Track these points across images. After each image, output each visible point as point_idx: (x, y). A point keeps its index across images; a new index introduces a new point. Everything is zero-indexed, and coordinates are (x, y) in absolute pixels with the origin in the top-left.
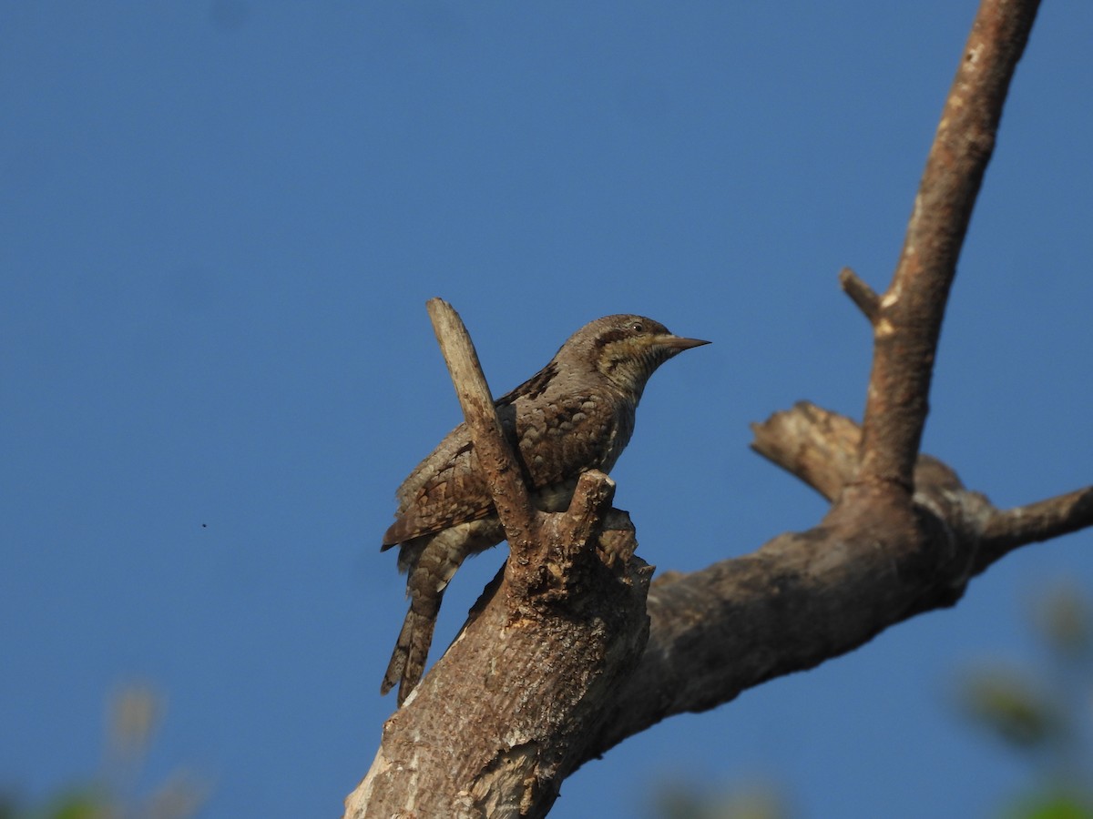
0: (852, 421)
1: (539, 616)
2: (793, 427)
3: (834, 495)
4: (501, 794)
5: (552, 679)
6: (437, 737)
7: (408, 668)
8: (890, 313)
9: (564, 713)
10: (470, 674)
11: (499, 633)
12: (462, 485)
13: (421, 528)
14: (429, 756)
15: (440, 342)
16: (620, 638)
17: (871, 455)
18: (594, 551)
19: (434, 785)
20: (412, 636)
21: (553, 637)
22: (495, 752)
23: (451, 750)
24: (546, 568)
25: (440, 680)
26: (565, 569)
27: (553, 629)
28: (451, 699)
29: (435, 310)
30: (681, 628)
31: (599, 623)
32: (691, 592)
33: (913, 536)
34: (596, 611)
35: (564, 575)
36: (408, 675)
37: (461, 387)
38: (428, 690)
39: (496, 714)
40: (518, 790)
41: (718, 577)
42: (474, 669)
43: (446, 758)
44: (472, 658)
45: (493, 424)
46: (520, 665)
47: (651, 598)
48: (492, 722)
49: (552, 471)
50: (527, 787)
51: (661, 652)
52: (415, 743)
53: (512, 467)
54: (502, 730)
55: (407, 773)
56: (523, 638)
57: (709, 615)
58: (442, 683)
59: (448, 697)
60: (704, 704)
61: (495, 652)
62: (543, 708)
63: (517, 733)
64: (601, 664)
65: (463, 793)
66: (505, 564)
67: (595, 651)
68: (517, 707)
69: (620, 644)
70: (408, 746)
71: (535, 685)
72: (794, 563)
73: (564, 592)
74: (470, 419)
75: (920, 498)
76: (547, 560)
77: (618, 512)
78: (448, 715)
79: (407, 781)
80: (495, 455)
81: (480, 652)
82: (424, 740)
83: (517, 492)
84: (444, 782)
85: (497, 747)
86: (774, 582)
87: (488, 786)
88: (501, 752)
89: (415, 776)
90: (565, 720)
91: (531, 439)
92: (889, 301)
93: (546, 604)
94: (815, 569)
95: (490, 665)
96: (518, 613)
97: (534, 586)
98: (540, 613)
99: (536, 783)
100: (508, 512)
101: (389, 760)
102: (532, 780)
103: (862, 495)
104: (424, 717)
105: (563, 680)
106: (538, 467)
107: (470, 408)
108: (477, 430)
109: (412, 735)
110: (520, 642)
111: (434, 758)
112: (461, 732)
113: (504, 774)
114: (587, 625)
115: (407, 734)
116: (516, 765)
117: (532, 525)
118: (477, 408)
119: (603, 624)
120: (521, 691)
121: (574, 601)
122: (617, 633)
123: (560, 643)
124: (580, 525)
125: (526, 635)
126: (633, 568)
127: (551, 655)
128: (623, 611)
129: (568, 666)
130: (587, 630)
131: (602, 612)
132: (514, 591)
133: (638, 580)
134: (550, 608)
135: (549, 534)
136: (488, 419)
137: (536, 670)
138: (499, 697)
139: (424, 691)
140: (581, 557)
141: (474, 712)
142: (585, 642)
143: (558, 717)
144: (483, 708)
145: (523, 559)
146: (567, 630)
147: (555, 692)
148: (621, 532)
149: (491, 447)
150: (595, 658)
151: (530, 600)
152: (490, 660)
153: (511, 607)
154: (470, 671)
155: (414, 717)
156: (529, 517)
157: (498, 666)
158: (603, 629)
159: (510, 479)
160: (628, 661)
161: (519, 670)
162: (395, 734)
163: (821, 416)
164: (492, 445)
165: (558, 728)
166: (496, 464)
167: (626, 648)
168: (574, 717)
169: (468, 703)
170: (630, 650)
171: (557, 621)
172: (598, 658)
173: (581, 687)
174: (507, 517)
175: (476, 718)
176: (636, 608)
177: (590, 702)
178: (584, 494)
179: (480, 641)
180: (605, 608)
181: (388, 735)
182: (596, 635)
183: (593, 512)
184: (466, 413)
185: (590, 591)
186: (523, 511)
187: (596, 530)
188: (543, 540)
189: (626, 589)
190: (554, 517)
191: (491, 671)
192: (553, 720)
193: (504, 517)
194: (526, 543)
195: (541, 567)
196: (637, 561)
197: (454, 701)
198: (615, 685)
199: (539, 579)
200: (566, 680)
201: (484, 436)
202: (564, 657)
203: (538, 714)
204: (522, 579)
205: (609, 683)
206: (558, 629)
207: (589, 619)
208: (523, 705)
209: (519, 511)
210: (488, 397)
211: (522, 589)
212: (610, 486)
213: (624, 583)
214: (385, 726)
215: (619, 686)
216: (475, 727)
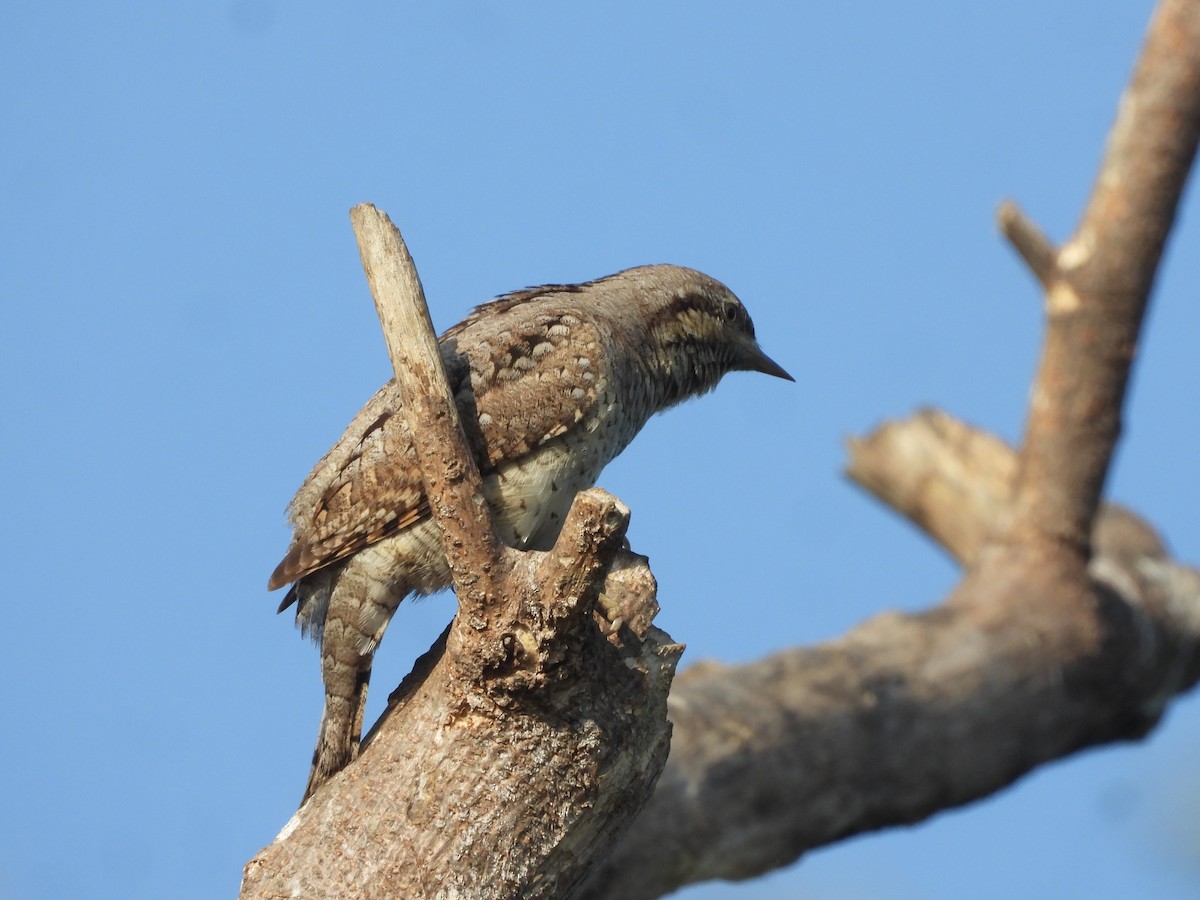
0: (1004, 442)
1: (498, 712)
2: (909, 446)
3: (968, 555)
5: (514, 811)
6: (328, 892)
8: (1074, 278)
9: (529, 867)
10: (385, 796)
11: (434, 735)
12: (374, 481)
15: (369, 273)
16: (623, 754)
17: (1030, 496)
18: (591, 616)
21: (519, 746)
24: (513, 637)
25: (337, 803)
26: (544, 641)
27: (518, 734)
28: (353, 834)
29: (363, 222)
30: (718, 749)
31: (591, 730)
32: (736, 693)
33: (1088, 629)
34: (588, 708)
35: (541, 650)
37: (397, 345)
38: (318, 816)
39: (421, 862)
41: (778, 673)
42: (393, 789)
44: (390, 771)
45: (444, 406)
46: (464, 787)
47: (674, 700)
48: (414, 873)
51: (682, 785)
53: (470, 475)
54: (429, 887)
56: (470, 744)
57: (762, 731)
58: (339, 808)
59: (347, 830)
61: (426, 764)
62: (497, 856)
64: (592, 793)
66: (449, 627)
67: (583, 772)
68: (455, 852)
69: (624, 761)
71: (486, 819)
72: (898, 659)
73: (540, 677)
74: (408, 397)
75: (1104, 569)
76: (515, 625)
77: (633, 554)
78: (346, 858)
80: (443, 454)
81: (403, 761)
82: (307, 895)
83: (475, 516)
86: (869, 685)
90: (530, 878)
92: (1072, 256)
93: (510, 693)
94: (934, 671)
95: (417, 784)
96: (465, 706)
97: (493, 663)
98: (501, 707)
100: (458, 545)
103: (1014, 558)
104: (308, 859)
105: (531, 814)
107: (409, 379)
108: (419, 415)
109: (288, 886)
110: (466, 750)
112: (365, 887)
115: (281, 884)
117: (496, 568)
118: (419, 381)
119: (598, 730)
120: (463, 827)
121: (554, 692)
122: (618, 746)
123: (528, 757)
124: (571, 572)
125: (476, 741)
126: (650, 647)
127: (513, 774)
128: (630, 712)
129: (539, 793)
130: (572, 738)
131: (597, 711)
132: (462, 671)
133: (657, 665)
134: (516, 700)
135: (521, 584)
136: (435, 398)
137: (489, 797)
138: (429, 835)
139: (311, 819)
140: (569, 623)
141: (387, 856)
142: (568, 756)
143: (519, 872)
144: (402, 851)
145: (478, 621)
146: (541, 736)
147: (517, 832)
148: (634, 588)
149: (438, 443)
150: (582, 783)
151: (485, 686)
152: (417, 775)
153: (454, 695)
154: (386, 792)
155: (293, 858)
156: (492, 556)
157: (429, 786)
158: (597, 738)
159: (465, 495)
160: (632, 792)
161: (462, 795)
162: (261, 883)
163: (954, 430)
164: (440, 440)
165: (518, 889)
166: (445, 469)
167: (631, 770)
168: (544, 873)
169: (379, 841)
170: (637, 774)
171: (526, 721)
172: (587, 784)
173: (558, 827)
174: (457, 554)
175: (390, 865)
176: (651, 709)
177: (571, 852)
178: (580, 525)
179: (404, 745)
180: (602, 705)
181: (250, 884)
182: (585, 747)
183: (593, 554)
184: (403, 386)
185: (579, 678)
186: (484, 546)
187: (595, 581)
188: (511, 594)
189: (637, 678)
190: (530, 558)
191: (418, 793)
192: (511, 876)
193: (451, 553)
194: (485, 596)
195: (506, 635)
196: (657, 635)
197: (357, 836)
198: (610, 828)
199: (501, 654)
200: (535, 815)
201: (428, 425)
202: (533, 779)
203: (487, 866)
204: (475, 652)
205: (602, 823)
206: (527, 734)
207: (577, 721)
208: (464, 850)
209: (477, 546)
210: (437, 363)
211: (474, 667)
212: (621, 515)
213: (635, 669)
214: (247, 870)
215: (617, 829)
216: (387, 879)
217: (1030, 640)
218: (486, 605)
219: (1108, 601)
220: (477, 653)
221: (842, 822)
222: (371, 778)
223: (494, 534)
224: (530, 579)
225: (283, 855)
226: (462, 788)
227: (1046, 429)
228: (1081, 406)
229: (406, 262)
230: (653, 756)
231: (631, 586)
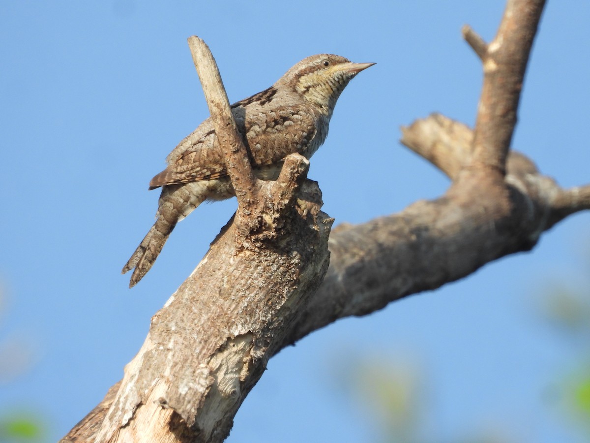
0: (468, 127)
1: (256, 249)
2: (428, 131)
3: (454, 175)
4: (228, 367)
5: (264, 291)
6: (187, 328)
7: (142, 262)
8: (495, 56)
9: (272, 314)
11: (230, 260)
12: (206, 155)
13: (174, 179)
14: (181, 340)
15: (196, 65)
16: (310, 265)
17: (479, 149)
18: (294, 207)
19: (184, 360)
20: (150, 242)
21: (266, 263)
22: (225, 339)
23: (196, 337)
24: (262, 217)
25: (190, 290)
26: (275, 218)
27: (265, 258)
28: (196, 303)
29: (193, 44)
30: (350, 261)
31: (296, 255)
32: (357, 237)
33: (505, 205)
34: (295, 246)
35: (274, 222)
36: (140, 267)
37: (209, 95)
38: (182, 296)
39: (226, 314)
40: (240, 364)
41: (375, 228)
42: (212, 283)
43: (192, 342)
44: (211, 276)
45: (229, 120)
46: (243, 282)
47: (331, 240)
48: (223, 319)
49: (266, 155)
50: (245, 363)
51: (336, 276)
52: (171, 332)
53: (242, 150)
54: (229, 324)
55: (166, 351)
56: (245, 263)
57: (369, 252)
58: (191, 292)
59: (194, 301)
60: (364, 312)
61: (227, 272)
62: (258, 310)
63: (240, 326)
64: (297, 282)
65: (202, 365)
66: (235, 214)
67: (293, 273)
68: (240, 309)
69: (310, 269)
70: (166, 334)
71: (253, 295)
72: (425, 220)
73: (274, 234)
74: (214, 118)
75: (511, 179)
76: (263, 212)
77: (311, 182)
78: (194, 313)
79: (166, 356)
80: (230, 141)
81: (217, 272)
82: (178, 329)
83: (244, 166)
84: (190, 358)
85: (227, 335)
86: (412, 232)
87: (219, 361)
88: (229, 339)
89: (171, 353)
90: (272, 319)
91: (255, 132)
92: (494, 47)
93: (261, 241)
94: (440, 224)
95: (223, 281)
96: (243, 247)
97: (254, 229)
98: (258, 248)
99: (251, 360)
100: (238, 179)
101: (154, 342)
102: (249, 358)
103: (473, 176)
104: (178, 314)
105: (272, 293)
106: (258, 151)
107: (215, 110)
108: (219, 125)
109: (170, 326)
110: (243, 266)
111: (184, 342)
112: (202, 326)
113: (230, 354)
114: (288, 256)
115: (167, 325)
116: (239, 348)
117: (253, 188)
118: (219, 110)
119: (299, 256)
120: (243, 299)
121: (280, 240)
122: (308, 262)
123: (270, 268)
124: (286, 189)
125: (247, 262)
126: (320, 220)
127: (264, 275)
128: (312, 247)
129: (275, 283)
130: (288, 259)
131: (298, 248)
132: (240, 232)
133: (323, 227)
134: (265, 244)
135: (265, 195)
136: (226, 117)
137: (254, 285)
138: (228, 302)
139: (179, 297)
140: (285, 211)
141: (211, 312)
142: (287, 267)
143: (267, 317)
145: (247, 211)
146: (275, 259)
147: (266, 300)
148: (312, 195)
149: (228, 136)
150: (293, 278)
151: (251, 238)
152: (223, 277)
153: (238, 243)
154: (210, 285)
155: (172, 314)
156: (252, 183)
157: (228, 282)
158: (299, 259)
159: (240, 157)
160: (314, 281)
161: (242, 285)
162: (158, 325)
163: (447, 123)
165: (267, 324)
166: (231, 147)
167: (313, 272)
168: (278, 317)
169: (208, 305)
170: (316, 274)
171: (269, 253)
172: (295, 278)
173: (283, 297)
174: (237, 183)
175: (213, 316)
176: (321, 246)
177: (289, 307)
178: (289, 169)
179: (217, 264)
180: (300, 245)
181: (154, 325)
182: (294, 263)
183: (295, 181)
184: (212, 113)
185: (290, 234)
186: (248, 179)
187: (296, 193)
188: (261, 199)
189: (315, 233)
190: (268, 183)
191: (223, 285)
192: (264, 318)
193: (235, 183)
194: (249, 200)
195: (259, 217)
196: (322, 215)
197: (198, 304)
198: (305, 297)
199: (257, 225)
200: (273, 292)
201: (223, 129)
202: (272, 277)
203: (254, 314)
204: (246, 224)
205: (302, 295)
206: (269, 258)
207: (290, 252)
208: (244, 308)
209: (245, 179)
210: (226, 102)
211: (246, 231)
212: (306, 164)
213: (314, 229)
214: (152, 319)
215: (308, 297)
216: (212, 322)
217: (481, 210)
218: (250, 204)
219: (513, 193)
220: (247, 225)
221: (403, 290)
222: (204, 279)
223: (252, 174)
224: (268, 193)
226: (242, 282)
227: (485, 120)
228: (499, 110)
229: (212, 60)
230: (323, 266)
231: (311, 194)
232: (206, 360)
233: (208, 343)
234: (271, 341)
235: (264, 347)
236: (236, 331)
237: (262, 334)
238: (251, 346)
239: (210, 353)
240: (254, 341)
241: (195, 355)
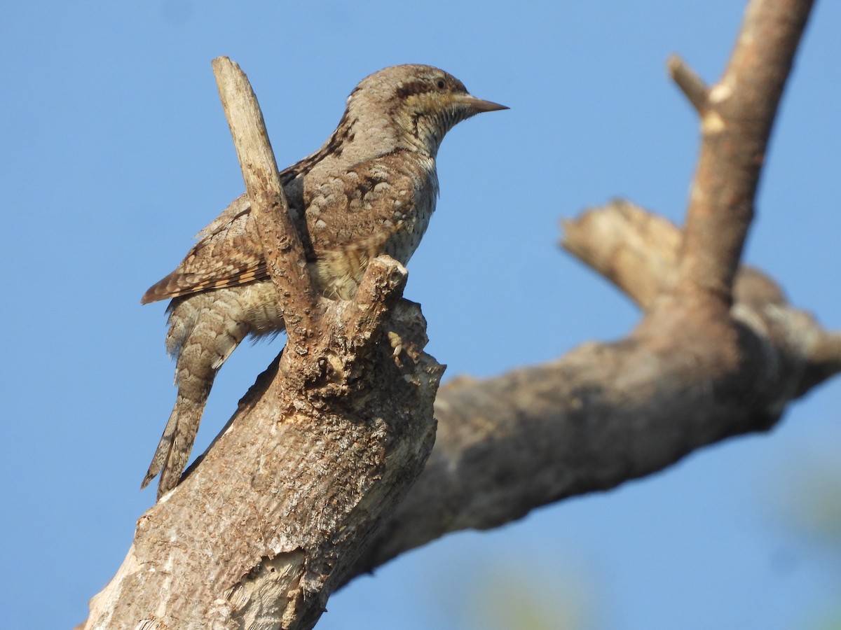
0: (673, 223)
1: (315, 413)
2: (606, 226)
3: (647, 302)
4: (261, 605)
5: (326, 482)
6: (196, 538)
7: (171, 458)
8: (720, 108)
9: (337, 521)
10: (236, 471)
11: (270, 428)
12: (231, 244)
14: (185, 559)
15: (225, 105)
16: (403, 442)
17: (690, 261)
19: (189, 591)
20: (177, 424)
21: (330, 436)
22: (258, 559)
23: (210, 554)
24: (326, 360)
25: (202, 476)
26: (347, 362)
27: (329, 428)
28: (213, 498)
29: (221, 69)
30: (470, 438)
31: (380, 425)
32: (483, 399)
33: (731, 354)
34: (378, 410)
35: (345, 369)
37: (245, 155)
38: (189, 485)
39: (261, 517)
40: (282, 601)
41: (513, 384)
42: (241, 466)
43: (203, 562)
44: (239, 453)
45: (277, 198)
46: (291, 465)
47: (439, 403)
48: (256, 525)
50: (291, 599)
51: (445, 464)
52: (170, 544)
53: (296, 247)
54: (267, 535)
55: (159, 575)
56: (296, 435)
57: (501, 426)
58: (204, 480)
59: (209, 495)
60: (491, 522)
61: (265, 449)
62: (314, 513)
63: (284, 539)
64: (380, 469)
65: (220, 601)
66: (281, 353)
67: (374, 454)
68: (285, 510)
69: (403, 448)
70: (163, 547)
71: (306, 487)
72: (597, 372)
73: (345, 388)
74: (252, 192)
75: (742, 312)
76: (327, 351)
77: (409, 304)
78: (208, 515)
79: (160, 584)
80: (277, 232)
81: (249, 447)
82: (181, 540)
83: (299, 275)
84: (200, 588)
85: (261, 553)
86: (576, 393)
87: (248, 595)
88: (265, 559)
89: (168, 580)
90: (337, 529)
92: (720, 93)
93: (324, 399)
94: (622, 383)
95: (258, 463)
96: (292, 408)
97: (312, 378)
98: (317, 409)
99: (301, 595)
100: (287, 296)
101: (141, 560)
102: (297, 591)
103: (679, 304)
104: (182, 516)
105: (339, 484)
106: (320, 232)
107: (253, 179)
108: (260, 204)
109: (167, 534)
110: (292, 439)
111: (190, 561)
112: (221, 536)
113: (267, 584)
115: (162, 533)
116: (281, 574)
117: (313, 312)
118: (260, 180)
119: (385, 425)
120: (291, 493)
121: (355, 398)
122: (399, 436)
123: (336, 444)
124: (367, 314)
125: (300, 433)
126: (422, 367)
127: (326, 455)
128: (408, 412)
129: (343, 469)
130: (367, 430)
131: (384, 412)
132: (290, 384)
133: (426, 380)
134: (329, 404)
135: (331, 323)
136: (271, 193)
137: (308, 472)
138: (266, 498)
139: (184, 487)
140: (365, 350)
141: (237, 513)
142: (364, 443)
143: (329, 524)
144: (248, 510)
145: (301, 349)
146: (345, 430)
147: (328, 497)
148: (410, 325)
149: (273, 224)
150: (374, 462)
151: (306, 395)
152: (258, 457)
153: (284, 400)
154: (236, 468)
155: (171, 514)
156: (311, 303)
157: (267, 464)
158: (385, 431)
159: (292, 260)
160: (409, 468)
161: (290, 471)
162: (149, 532)
163: (637, 214)
164: (275, 222)
165: (329, 536)
166: (278, 242)
167: (408, 453)
168: (347, 525)
169: (232, 502)
170: (413, 456)
171: (335, 419)
172: (377, 463)
173: (357, 493)
174: (286, 302)
175: (239, 520)
176: (423, 410)
177: (366, 510)
178: (373, 281)
179: (249, 435)
180: (388, 407)
181: (141, 533)
182: (376, 437)
183: (382, 302)
184: (248, 184)
185: (372, 388)
186: (305, 296)
187: (384, 322)
188: (325, 330)
190: (338, 304)
191: (259, 469)
192: (324, 527)
194: (306, 331)
195: (321, 359)
196: (425, 359)
197: (216, 499)
198: (394, 494)
199: (317, 372)
200: (341, 485)
201: (266, 212)
202: (340, 459)
203: (307, 520)
204: (299, 370)
205: (388, 491)
206: (335, 428)
207: (370, 418)
208: (291, 509)
209: (300, 296)
210: (273, 168)
211: (298, 381)
212: (401, 274)
213: (411, 383)
214: (139, 522)
215: (398, 494)
216: (237, 529)
217: (689, 362)
218: (307, 338)
219: (744, 335)
220: (301, 371)
221: (557, 488)
222: (226, 458)
223: (312, 288)
224: (338, 319)
225: (164, 512)
226: (290, 466)
227: (701, 214)
228: (726, 198)
229: (251, 98)
230: (424, 443)
231: (408, 323)
232: (225, 593)
233: (230, 564)
234: (334, 565)
235: (323, 574)
236: (278, 546)
237: (321, 552)
238: (301, 572)
239: (233, 582)
240: (306, 563)
241: (209, 585)
